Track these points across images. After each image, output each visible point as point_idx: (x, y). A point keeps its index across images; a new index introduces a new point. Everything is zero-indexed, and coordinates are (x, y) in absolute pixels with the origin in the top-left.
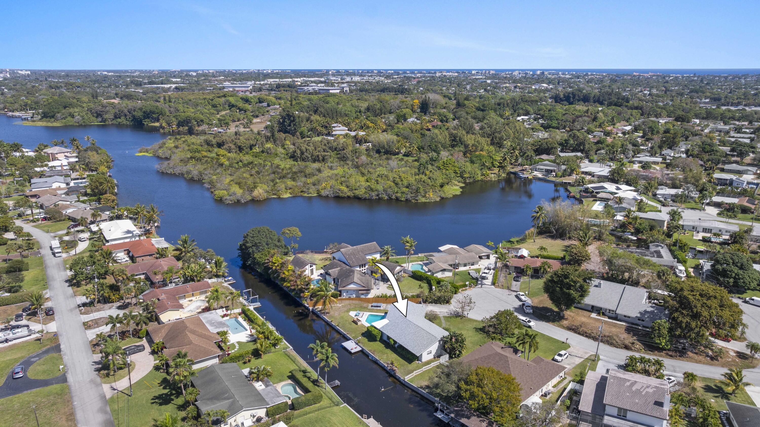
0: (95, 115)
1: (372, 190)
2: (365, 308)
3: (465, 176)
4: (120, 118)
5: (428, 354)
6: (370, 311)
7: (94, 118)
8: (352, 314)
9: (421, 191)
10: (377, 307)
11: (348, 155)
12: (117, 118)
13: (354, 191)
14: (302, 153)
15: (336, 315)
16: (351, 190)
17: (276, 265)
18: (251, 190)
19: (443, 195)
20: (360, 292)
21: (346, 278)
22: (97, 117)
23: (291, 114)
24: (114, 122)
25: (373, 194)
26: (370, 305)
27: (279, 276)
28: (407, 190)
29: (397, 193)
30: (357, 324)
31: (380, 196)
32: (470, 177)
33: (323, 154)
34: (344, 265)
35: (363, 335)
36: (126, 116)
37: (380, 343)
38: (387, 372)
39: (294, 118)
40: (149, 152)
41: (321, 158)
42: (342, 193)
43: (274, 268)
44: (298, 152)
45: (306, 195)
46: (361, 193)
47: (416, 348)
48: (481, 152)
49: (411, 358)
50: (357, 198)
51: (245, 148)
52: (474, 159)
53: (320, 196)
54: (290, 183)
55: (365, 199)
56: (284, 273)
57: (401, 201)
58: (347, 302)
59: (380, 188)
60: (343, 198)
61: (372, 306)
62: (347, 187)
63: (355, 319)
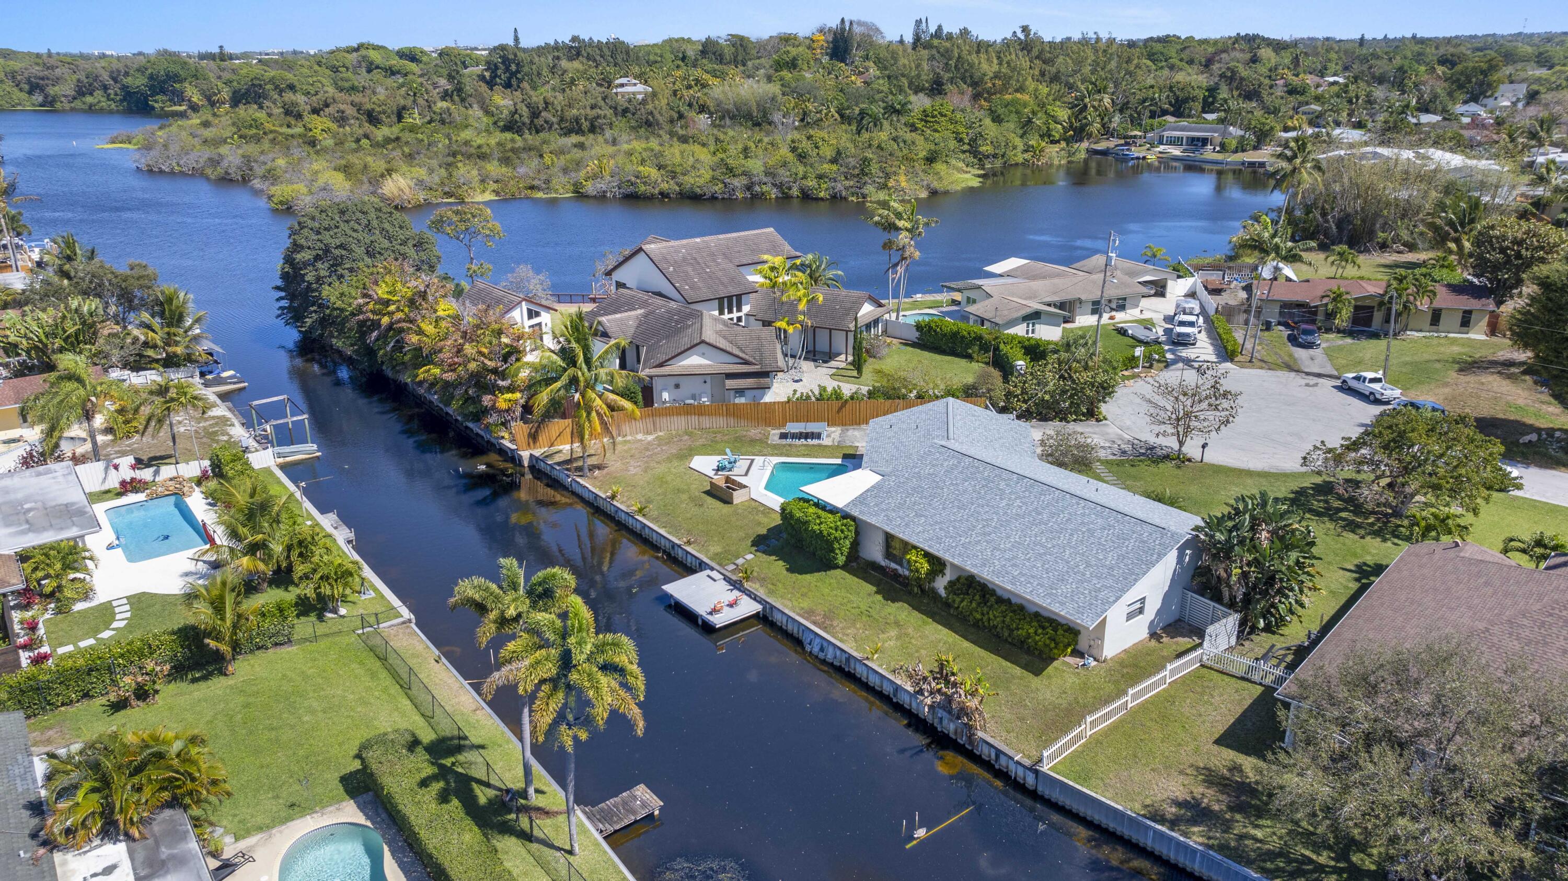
0: (27, 87)
1: (730, 170)
2: (753, 442)
3: (983, 149)
4: (91, 94)
5: (1130, 616)
6: (777, 450)
7: (24, 96)
8: (705, 464)
9: (874, 168)
10: (806, 436)
11: (658, 116)
12: (83, 95)
13: (681, 179)
14: (535, 114)
15: (633, 471)
16: (673, 175)
17: (392, 308)
18: (376, 181)
19: (936, 185)
20: (730, 383)
21: (667, 337)
22: (30, 93)
23: (511, 57)
24: (78, 104)
25: (738, 182)
26: (778, 432)
27: (400, 346)
28: (834, 167)
29: (805, 177)
30: (727, 501)
31: (757, 188)
32: (995, 156)
33: (592, 113)
34: (659, 301)
35: (762, 543)
36: (105, 88)
37: (851, 579)
38: (916, 722)
39: (518, 65)
40: (134, 141)
41: (585, 125)
42: (645, 183)
43: (385, 320)
44: (525, 111)
45: (540, 195)
46: (701, 181)
47: (1063, 589)
48: (1019, 95)
49: (1040, 639)
50: (693, 198)
51: (383, 117)
52: (1001, 111)
53: (580, 195)
54: (493, 168)
55: (713, 198)
56: (421, 332)
57: (818, 199)
58: (679, 423)
59: (756, 165)
60: (647, 199)
61: (783, 436)
62: (660, 167)
63: (719, 480)
